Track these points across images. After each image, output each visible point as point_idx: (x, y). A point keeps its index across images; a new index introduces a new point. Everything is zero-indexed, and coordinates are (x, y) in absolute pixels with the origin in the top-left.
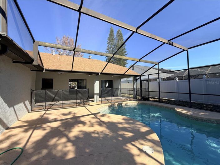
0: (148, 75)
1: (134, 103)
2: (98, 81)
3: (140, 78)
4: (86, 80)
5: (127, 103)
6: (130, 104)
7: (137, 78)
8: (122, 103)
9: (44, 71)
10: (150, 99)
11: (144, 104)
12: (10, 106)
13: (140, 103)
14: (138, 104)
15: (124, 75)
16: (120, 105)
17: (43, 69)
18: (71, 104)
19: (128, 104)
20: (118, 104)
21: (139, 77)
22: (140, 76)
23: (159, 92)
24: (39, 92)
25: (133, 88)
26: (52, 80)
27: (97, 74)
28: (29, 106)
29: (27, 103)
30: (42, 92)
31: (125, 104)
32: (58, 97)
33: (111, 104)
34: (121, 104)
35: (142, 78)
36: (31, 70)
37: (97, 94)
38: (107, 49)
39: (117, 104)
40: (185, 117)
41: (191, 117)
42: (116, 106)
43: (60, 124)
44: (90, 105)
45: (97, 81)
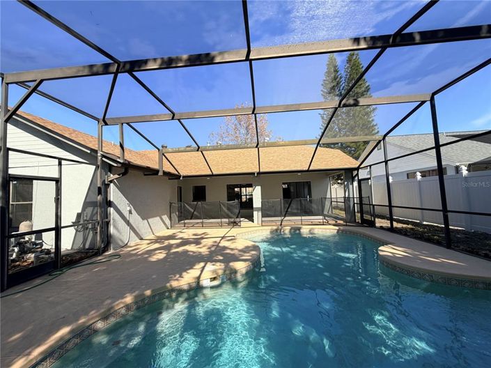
0: (370, 166)
1: (328, 231)
2: (260, 187)
5: (313, 229)
6: (320, 230)
9: (181, 178)
11: (350, 232)
12: (143, 219)
13: (343, 231)
14: (336, 232)
16: (296, 231)
17: (180, 176)
19: (316, 231)
20: (291, 230)
21: (356, 172)
22: (358, 170)
23: (390, 207)
25: (345, 197)
28: (168, 221)
29: (166, 218)
31: (308, 230)
32: (197, 212)
33: (275, 228)
34: (299, 229)
36: (169, 179)
37: (258, 209)
39: (289, 228)
42: (287, 231)
43: (207, 253)
45: (257, 187)
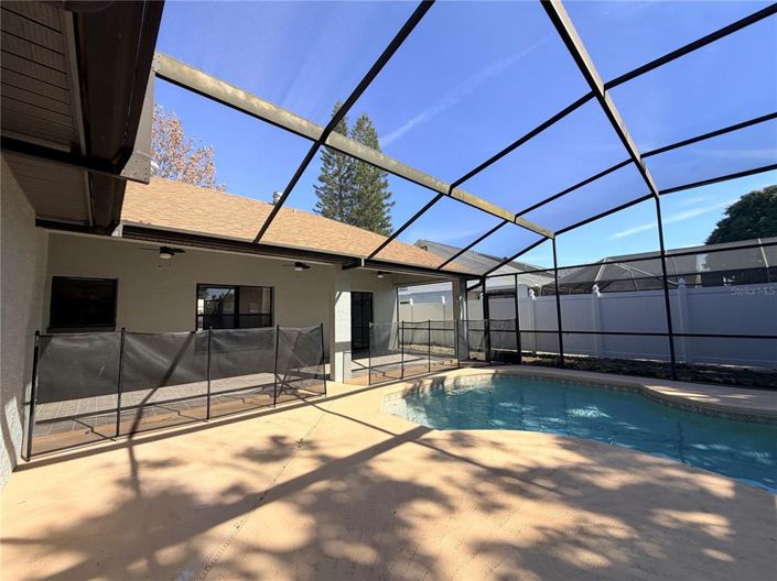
0: (516, 274)
1: (479, 378)
2: (349, 295)
3: (483, 283)
4: (272, 289)
5: (456, 377)
6: (468, 379)
7: (470, 284)
8: (444, 378)
9: (118, 233)
10: (524, 359)
11: (515, 375)
14: (493, 378)
15: (438, 271)
16: (438, 385)
17: (119, 223)
18: (235, 398)
20: (432, 385)
21: (478, 282)
22: (483, 278)
23: (560, 332)
24: (85, 346)
26: (112, 285)
27: (354, 262)
30: (99, 343)
31: (453, 381)
33: (410, 386)
34: (443, 380)
35: (491, 284)
36: (39, 223)
37: (342, 348)
38: (321, 179)
39: (430, 382)
40: (705, 414)
41: (727, 413)
42: (427, 390)
44: (329, 395)
45: (343, 293)
